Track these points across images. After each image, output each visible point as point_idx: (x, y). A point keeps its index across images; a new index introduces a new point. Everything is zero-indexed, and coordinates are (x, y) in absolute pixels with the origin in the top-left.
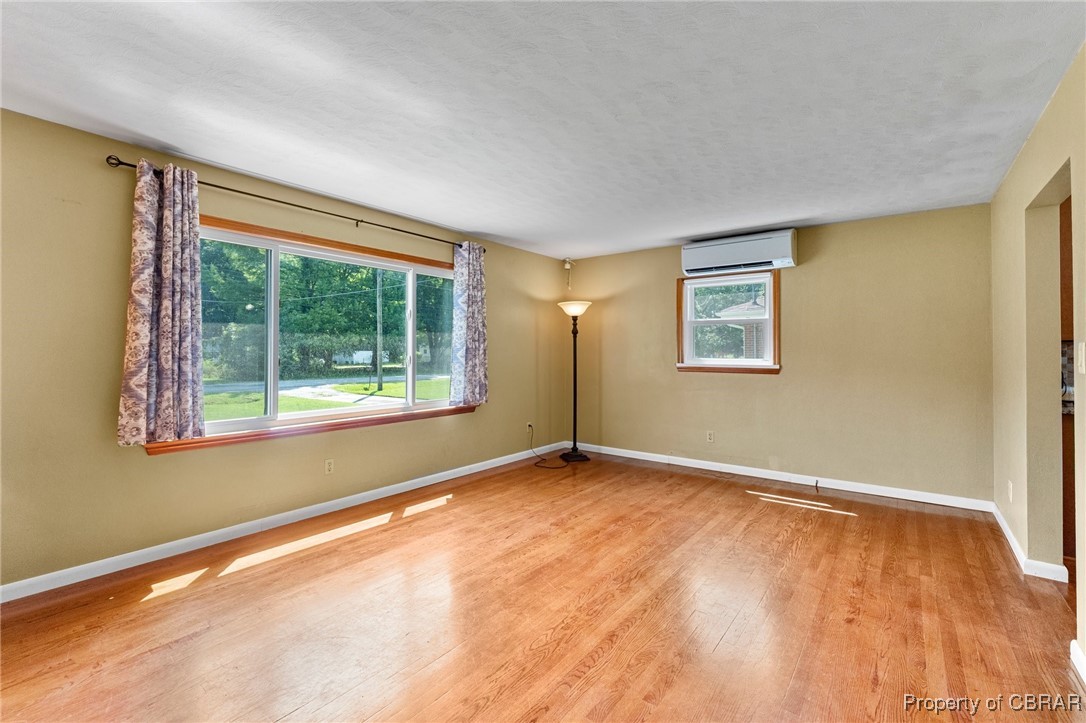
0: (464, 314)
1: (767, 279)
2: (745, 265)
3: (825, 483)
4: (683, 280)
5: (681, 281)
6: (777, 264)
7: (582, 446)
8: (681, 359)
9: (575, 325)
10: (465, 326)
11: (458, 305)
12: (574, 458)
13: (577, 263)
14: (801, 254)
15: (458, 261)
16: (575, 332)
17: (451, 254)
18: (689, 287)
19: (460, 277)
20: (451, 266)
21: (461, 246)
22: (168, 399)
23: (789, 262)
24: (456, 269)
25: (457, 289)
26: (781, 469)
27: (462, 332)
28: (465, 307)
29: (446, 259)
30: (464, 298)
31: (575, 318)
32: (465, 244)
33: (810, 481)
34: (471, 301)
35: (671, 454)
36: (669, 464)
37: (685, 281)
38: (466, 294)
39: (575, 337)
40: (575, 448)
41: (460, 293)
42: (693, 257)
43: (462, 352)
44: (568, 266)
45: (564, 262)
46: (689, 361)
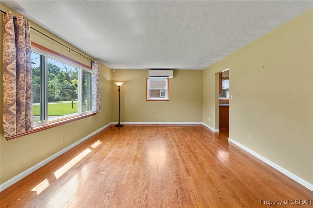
0: (96, 84)
1: (166, 80)
2: (163, 76)
3: (178, 123)
4: (147, 78)
5: (147, 79)
6: (170, 77)
7: (121, 123)
8: (146, 98)
9: (119, 88)
10: (96, 88)
11: (94, 81)
12: (119, 126)
13: (117, 70)
14: (174, 75)
15: (93, 66)
16: (119, 90)
17: (91, 64)
18: (149, 80)
19: (94, 72)
20: (91, 68)
21: (94, 62)
22: (24, 115)
23: (172, 77)
24: (92, 69)
25: (93, 76)
26: (169, 122)
27: (95, 90)
28: (96, 81)
29: (89, 65)
30: (96, 79)
31: (119, 87)
32: (96, 62)
33: (174, 123)
34: (97, 80)
35: (144, 122)
36: (144, 124)
37: (148, 79)
38: (96, 78)
39: (119, 92)
40: (119, 123)
41: (94, 77)
42: (151, 73)
43: (95, 96)
44: (114, 71)
45: (112, 70)
46: (149, 98)
